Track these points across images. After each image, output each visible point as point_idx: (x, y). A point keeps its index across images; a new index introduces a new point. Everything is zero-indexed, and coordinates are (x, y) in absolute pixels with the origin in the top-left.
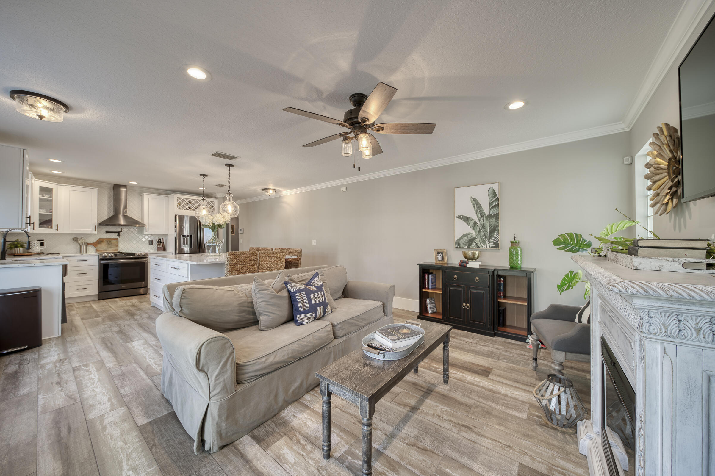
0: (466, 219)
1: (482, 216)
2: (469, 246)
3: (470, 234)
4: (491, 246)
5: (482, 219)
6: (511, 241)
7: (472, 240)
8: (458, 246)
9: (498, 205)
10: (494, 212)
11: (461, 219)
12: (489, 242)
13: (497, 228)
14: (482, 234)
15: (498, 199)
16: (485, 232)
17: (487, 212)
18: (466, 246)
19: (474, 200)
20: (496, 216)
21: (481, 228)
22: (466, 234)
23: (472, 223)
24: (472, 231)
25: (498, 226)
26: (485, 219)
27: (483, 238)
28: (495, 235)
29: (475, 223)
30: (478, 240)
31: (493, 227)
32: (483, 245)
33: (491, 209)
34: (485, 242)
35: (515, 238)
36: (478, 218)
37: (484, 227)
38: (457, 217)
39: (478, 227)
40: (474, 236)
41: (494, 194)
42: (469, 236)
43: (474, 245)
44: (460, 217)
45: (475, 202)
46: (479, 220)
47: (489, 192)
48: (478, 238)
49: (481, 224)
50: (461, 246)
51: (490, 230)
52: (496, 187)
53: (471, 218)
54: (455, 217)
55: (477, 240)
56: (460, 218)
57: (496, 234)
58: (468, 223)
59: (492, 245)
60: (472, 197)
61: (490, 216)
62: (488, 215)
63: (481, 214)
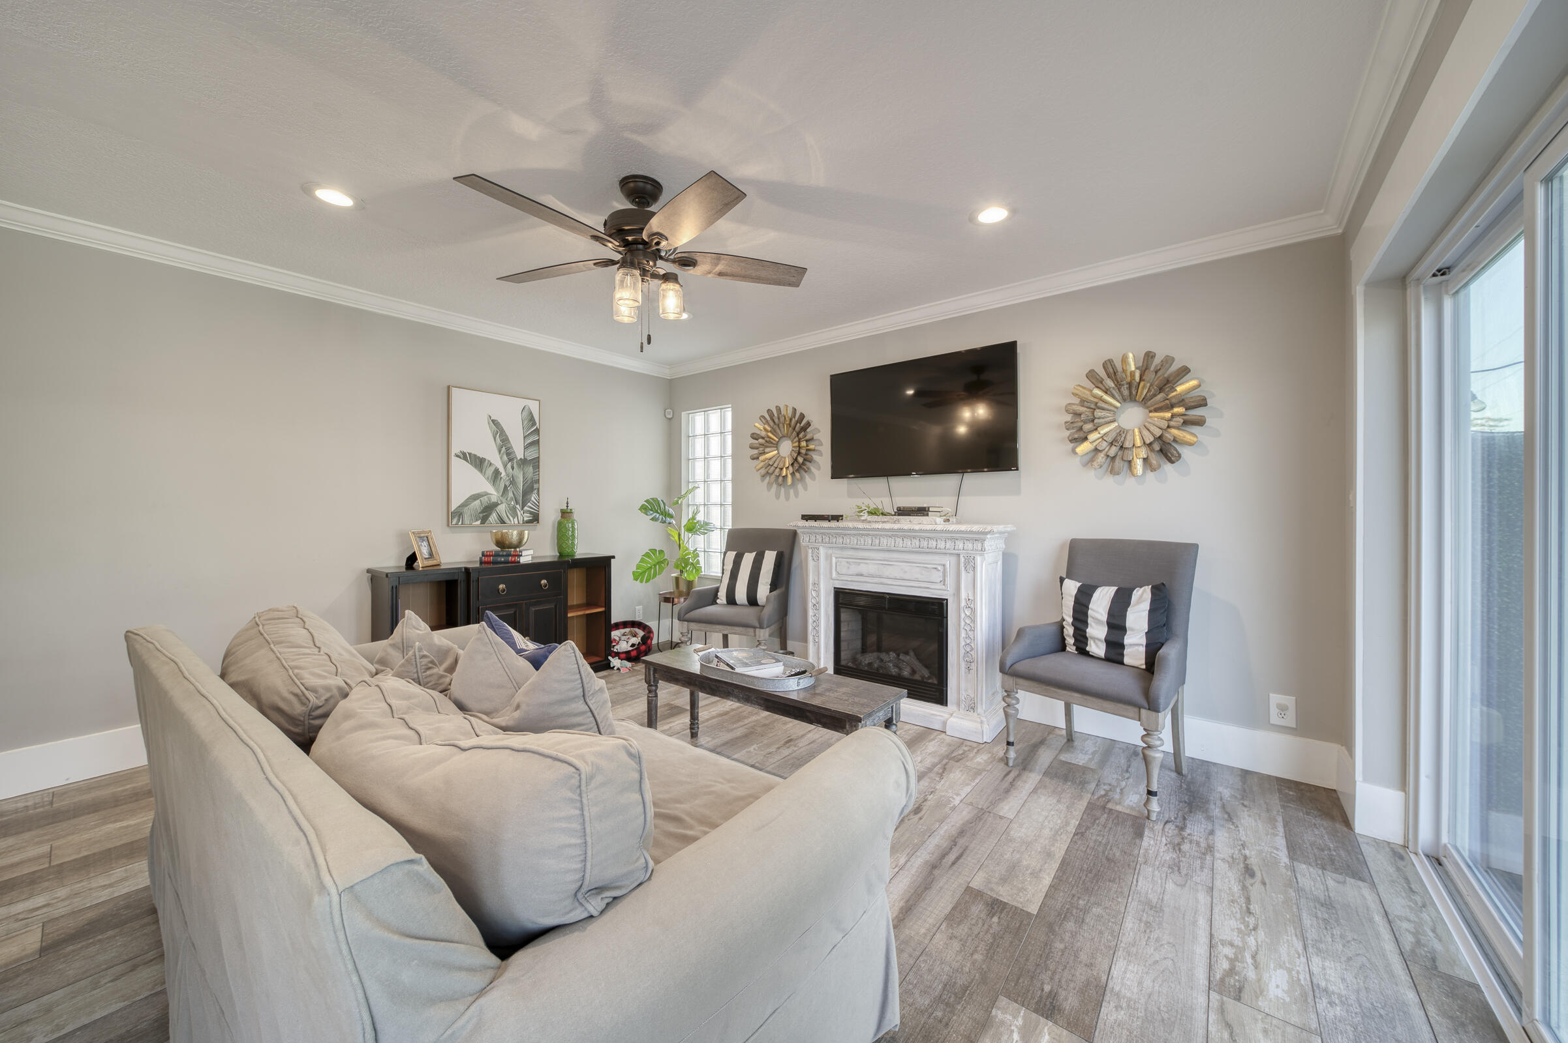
0: (479, 463)
1: (510, 460)
2: (484, 520)
3: (486, 494)
4: (526, 519)
5: (509, 465)
6: (561, 510)
7: (489, 509)
8: (459, 520)
9: (538, 441)
10: (531, 454)
11: (467, 460)
12: (522, 512)
13: (536, 486)
14: (511, 495)
15: (537, 431)
16: (515, 492)
17: (520, 455)
18: (477, 520)
19: (495, 422)
20: (534, 463)
21: (507, 484)
22: (478, 494)
23: (490, 471)
24: (489, 488)
25: (538, 481)
26: (515, 466)
27: (513, 503)
28: (533, 499)
29: (497, 473)
30: (502, 508)
31: (529, 482)
32: (511, 519)
33: (526, 448)
34: (516, 511)
35: (567, 504)
36: (502, 463)
37: (513, 482)
38: (457, 456)
39: (502, 480)
40: (494, 499)
41: (532, 420)
42: (485, 499)
43: (493, 517)
44: (464, 456)
45: (497, 428)
46: (505, 466)
47: (524, 413)
48: (502, 503)
49: (508, 475)
50: (467, 521)
51: (525, 487)
52: (534, 406)
53: (489, 461)
54: (453, 454)
55: (499, 507)
56: (465, 458)
57: (533, 497)
58: (481, 472)
59: (527, 517)
60: (490, 417)
61: (524, 462)
62: (521, 459)
63: (508, 454)
